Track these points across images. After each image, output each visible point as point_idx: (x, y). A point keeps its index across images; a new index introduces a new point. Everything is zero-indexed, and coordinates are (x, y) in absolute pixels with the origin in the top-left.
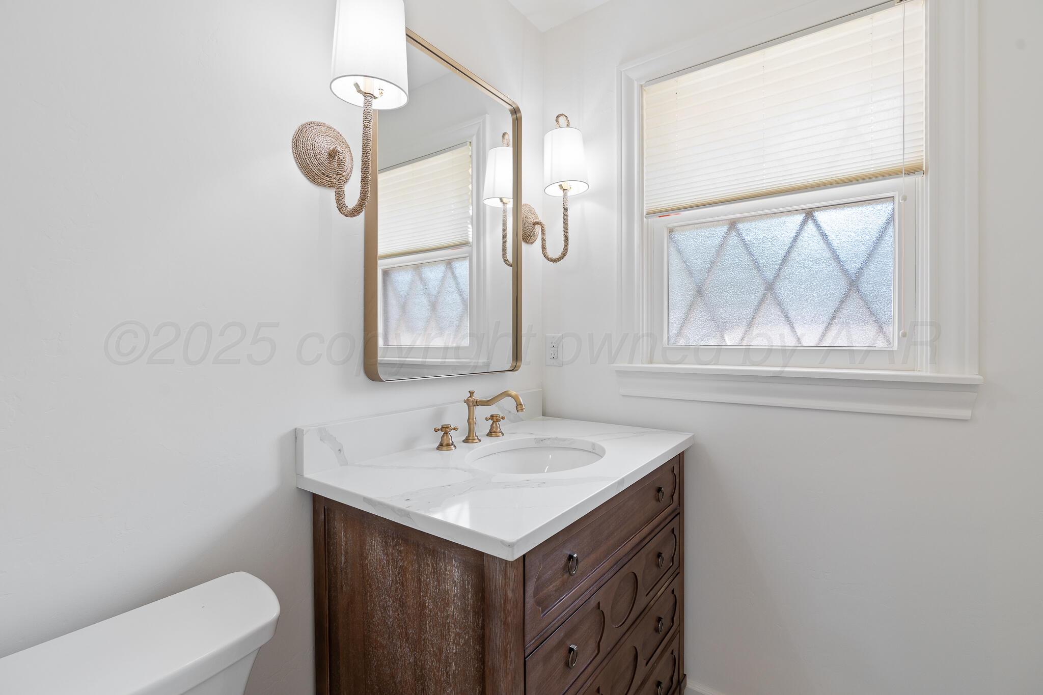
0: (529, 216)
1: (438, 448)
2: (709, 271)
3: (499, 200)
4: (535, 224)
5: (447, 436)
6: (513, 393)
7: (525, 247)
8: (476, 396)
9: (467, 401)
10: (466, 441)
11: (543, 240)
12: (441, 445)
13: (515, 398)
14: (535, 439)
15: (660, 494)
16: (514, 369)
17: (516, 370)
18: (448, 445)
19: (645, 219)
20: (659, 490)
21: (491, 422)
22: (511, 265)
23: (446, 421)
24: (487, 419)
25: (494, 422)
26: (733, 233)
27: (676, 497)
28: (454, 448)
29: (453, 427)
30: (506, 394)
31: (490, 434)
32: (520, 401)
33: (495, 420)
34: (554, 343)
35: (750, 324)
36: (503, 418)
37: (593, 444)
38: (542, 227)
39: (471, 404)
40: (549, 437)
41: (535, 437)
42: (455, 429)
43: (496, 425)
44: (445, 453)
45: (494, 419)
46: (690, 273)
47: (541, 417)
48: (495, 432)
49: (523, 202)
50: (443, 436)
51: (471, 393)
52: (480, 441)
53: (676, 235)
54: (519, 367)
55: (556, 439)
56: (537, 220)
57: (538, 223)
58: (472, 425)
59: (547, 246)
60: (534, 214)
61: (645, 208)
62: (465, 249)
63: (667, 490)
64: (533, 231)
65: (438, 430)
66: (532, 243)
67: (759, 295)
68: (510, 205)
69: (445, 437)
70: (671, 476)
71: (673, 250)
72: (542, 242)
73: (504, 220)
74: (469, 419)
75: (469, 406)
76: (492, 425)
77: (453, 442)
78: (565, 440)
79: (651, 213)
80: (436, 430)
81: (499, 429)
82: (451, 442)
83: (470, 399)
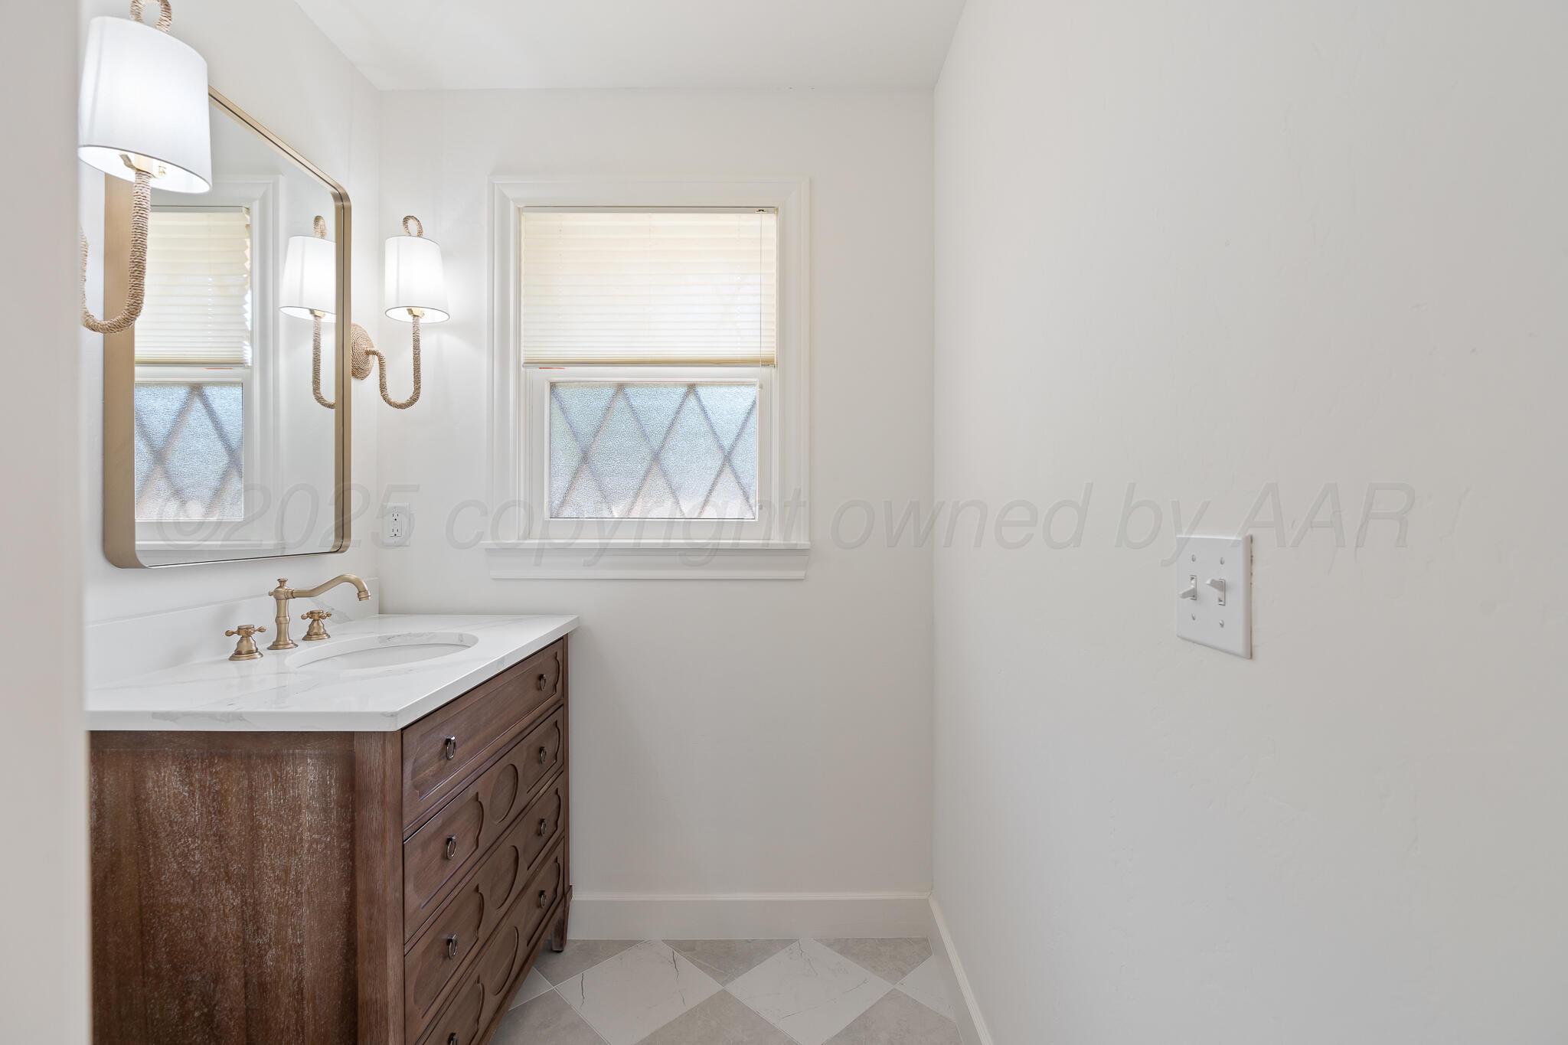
0: (360, 341)
1: (232, 658)
2: (596, 434)
3: (308, 312)
4: (368, 353)
5: (248, 641)
6: (353, 577)
7: (354, 383)
8: (290, 586)
9: (275, 594)
10: (275, 646)
11: (382, 376)
12: (238, 653)
13: (356, 583)
14: (379, 637)
15: (542, 681)
16: (339, 550)
17: (343, 552)
18: (250, 652)
19: (522, 369)
20: (541, 677)
21: (309, 621)
22: (330, 406)
23: (244, 622)
24: (303, 618)
25: (314, 620)
26: (620, 396)
27: (559, 686)
28: (259, 656)
29: (256, 628)
30: (341, 579)
31: (308, 637)
32: (364, 588)
33: (317, 618)
34: (395, 515)
35: (636, 495)
36: (329, 615)
37: (461, 635)
38: (381, 359)
39: (283, 597)
40: (398, 634)
41: (378, 635)
42: (261, 630)
43: (318, 624)
44: (244, 663)
45: (314, 616)
46: (575, 435)
47: (378, 615)
48: (316, 634)
49: (353, 321)
50: (241, 641)
51: (282, 582)
52: (297, 646)
53: (560, 390)
54: (347, 547)
55: (409, 635)
56: (372, 349)
57: (374, 353)
58: (283, 626)
59: (389, 385)
60: (368, 340)
61: (522, 355)
62: (238, 370)
63: (549, 678)
64: (366, 362)
65: (233, 633)
66: (363, 378)
67: (646, 464)
68: (330, 319)
69: (245, 642)
70: (553, 664)
71: (556, 405)
72: (381, 380)
73: (315, 340)
74: (278, 617)
75: (278, 599)
76: (311, 626)
77: (257, 649)
78: (421, 635)
79: (530, 363)
80: (229, 634)
81: (322, 630)
82: (254, 648)
83: (280, 589)
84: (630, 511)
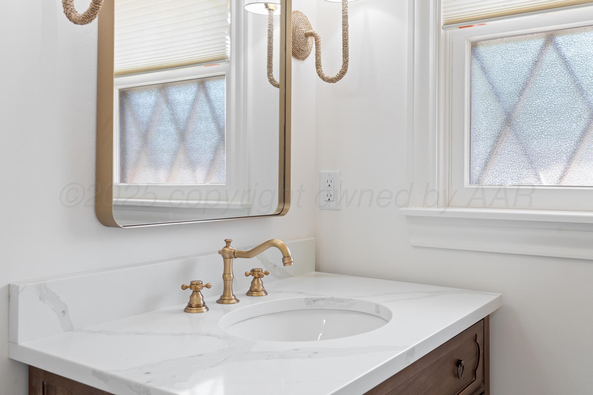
0: (301, 25)
1: (186, 310)
2: (521, 93)
3: (264, 6)
4: (307, 35)
5: (198, 295)
6: (280, 242)
7: (294, 63)
8: (234, 247)
9: (222, 252)
10: (221, 301)
11: (318, 55)
12: (190, 306)
13: (282, 249)
14: (306, 299)
15: (460, 368)
16: (280, 213)
17: (283, 215)
18: (198, 306)
19: (442, 31)
20: (458, 363)
21: (251, 278)
22: (278, 86)
23: (196, 278)
24: (247, 275)
25: (255, 278)
26: (551, 48)
27: (479, 371)
28: (205, 310)
29: (204, 284)
30: (270, 244)
31: (250, 293)
32: (288, 253)
33: (257, 276)
34: (329, 181)
35: (570, 160)
36: (267, 273)
37: (377, 306)
38: (316, 39)
39: (227, 256)
40: (323, 297)
41: (306, 297)
42: (207, 286)
43: (258, 282)
44: (194, 315)
45: (256, 274)
46: (497, 96)
47: (315, 272)
48: (256, 291)
49: (294, 8)
50: (192, 295)
51: (228, 242)
52: (238, 301)
53: (481, 49)
54: (287, 211)
55: (332, 299)
56: (310, 31)
57: (312, 35)
58: (228, 282)
59: (323, 63)
60: (307, 24)
61: (442, 17)
62: (222, 65)
63: (468, 363)
64: (306, 44)
65: (187, 287)
66: (303, 59)
67: (582, 124)
68: (277, 12)
69: (195, 296)
70: (472, 348)
71: (476, 67)
72: (316, 58)
73: (269, 31)
74: (224, 274)
75: (225, 258)
76: (253, 282)
77: (204, 303)
78: (342, 301)
79: (449, 24)
80: (184, 288)
81: (261, 287)
82: (202, 302)
83: (226, 249)
84: (561, 178)
